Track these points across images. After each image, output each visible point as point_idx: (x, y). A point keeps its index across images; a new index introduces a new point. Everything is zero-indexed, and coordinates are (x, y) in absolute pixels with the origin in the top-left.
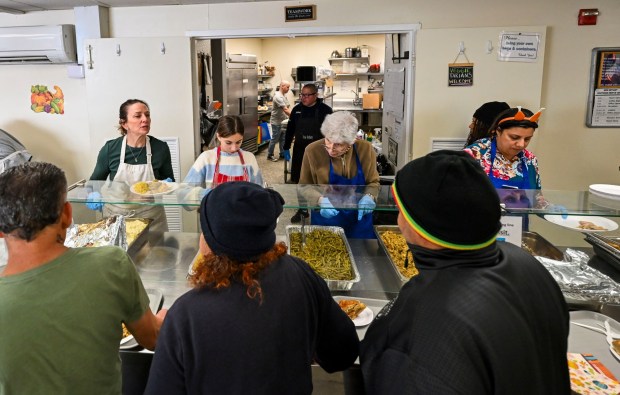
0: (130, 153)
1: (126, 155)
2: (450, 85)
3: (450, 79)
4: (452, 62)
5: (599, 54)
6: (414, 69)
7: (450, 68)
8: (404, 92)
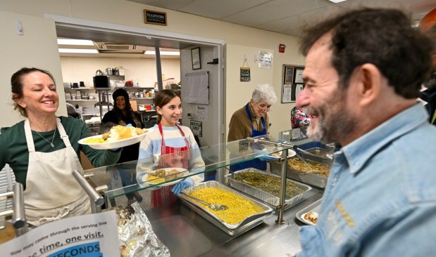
0: (40, 139)
1: (35, 142)
2: (241, 80)
3: (241, 76)
4: (241, 66)
5: (285, 67)
6: (224, 70)
7: (241, 70)
8: (208, 87)
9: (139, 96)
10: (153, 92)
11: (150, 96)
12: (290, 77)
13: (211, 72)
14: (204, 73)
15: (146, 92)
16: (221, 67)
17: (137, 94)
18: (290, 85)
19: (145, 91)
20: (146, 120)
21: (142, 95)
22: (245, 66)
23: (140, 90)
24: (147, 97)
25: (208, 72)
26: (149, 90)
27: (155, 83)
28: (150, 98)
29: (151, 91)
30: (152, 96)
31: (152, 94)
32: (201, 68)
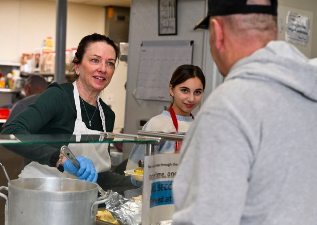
13: (197, 43)
14: (183, 43)
25: (191, 43)
27: (24, 55)
28: (8, 90)
29: (11, 72)
30: (12, 85)
31: (13, 81)
32: (176, 34)
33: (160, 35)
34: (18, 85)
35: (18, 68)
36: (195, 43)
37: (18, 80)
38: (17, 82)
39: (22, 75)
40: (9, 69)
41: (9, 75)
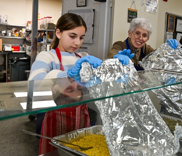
4: (130, 8)
5: (168, 15)
6: (112, 8)
7: (129, 11)
8: (93, 26)
9: (6, 34)
10: (24, 31)
11: (20, 35)
12: (172, 25)
13: (97, 10)
14: (89, 11)
15: (16, 31)
16: (109, 6)
17: (4, 32)
18: (172, 33)
19: (14, 29)
20: (12, 61)
21: (10, 34)
22: (133, 8)
23: (9, 28)
24: (16, 36)
25: (94, 10)
26: (19, 28)
27: (28, 22)
28: (20, 38)
29: (22, 30)
30: (22, 36)
31: (22, 34)
32: (86, 6)
33: (77, 6)
34: (25, 36)
35: (25, 27)
36: (95, 10)
37: (24, 33)
38: (24, 34)
39: (26, 31)
40: (21, 28)
41: (21, 31)
